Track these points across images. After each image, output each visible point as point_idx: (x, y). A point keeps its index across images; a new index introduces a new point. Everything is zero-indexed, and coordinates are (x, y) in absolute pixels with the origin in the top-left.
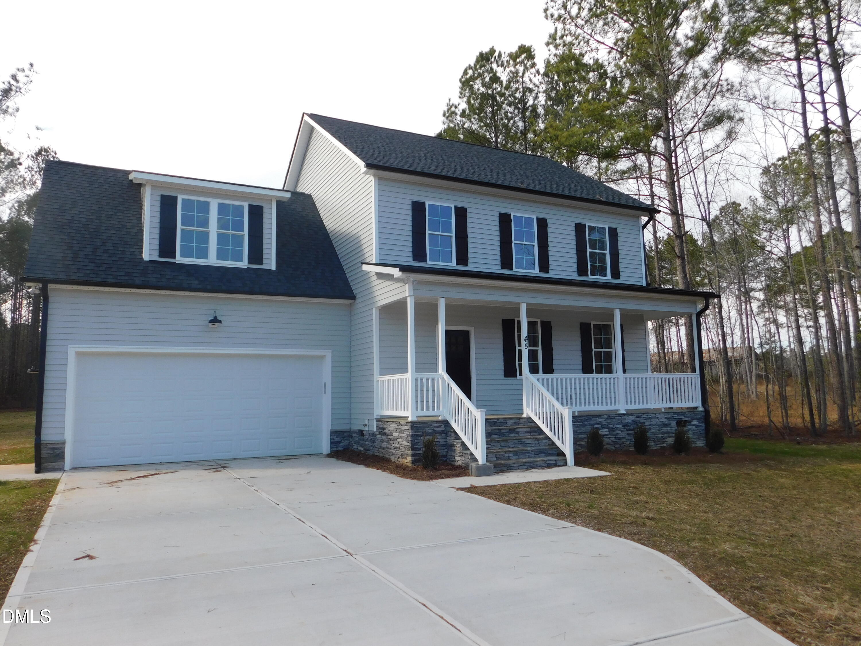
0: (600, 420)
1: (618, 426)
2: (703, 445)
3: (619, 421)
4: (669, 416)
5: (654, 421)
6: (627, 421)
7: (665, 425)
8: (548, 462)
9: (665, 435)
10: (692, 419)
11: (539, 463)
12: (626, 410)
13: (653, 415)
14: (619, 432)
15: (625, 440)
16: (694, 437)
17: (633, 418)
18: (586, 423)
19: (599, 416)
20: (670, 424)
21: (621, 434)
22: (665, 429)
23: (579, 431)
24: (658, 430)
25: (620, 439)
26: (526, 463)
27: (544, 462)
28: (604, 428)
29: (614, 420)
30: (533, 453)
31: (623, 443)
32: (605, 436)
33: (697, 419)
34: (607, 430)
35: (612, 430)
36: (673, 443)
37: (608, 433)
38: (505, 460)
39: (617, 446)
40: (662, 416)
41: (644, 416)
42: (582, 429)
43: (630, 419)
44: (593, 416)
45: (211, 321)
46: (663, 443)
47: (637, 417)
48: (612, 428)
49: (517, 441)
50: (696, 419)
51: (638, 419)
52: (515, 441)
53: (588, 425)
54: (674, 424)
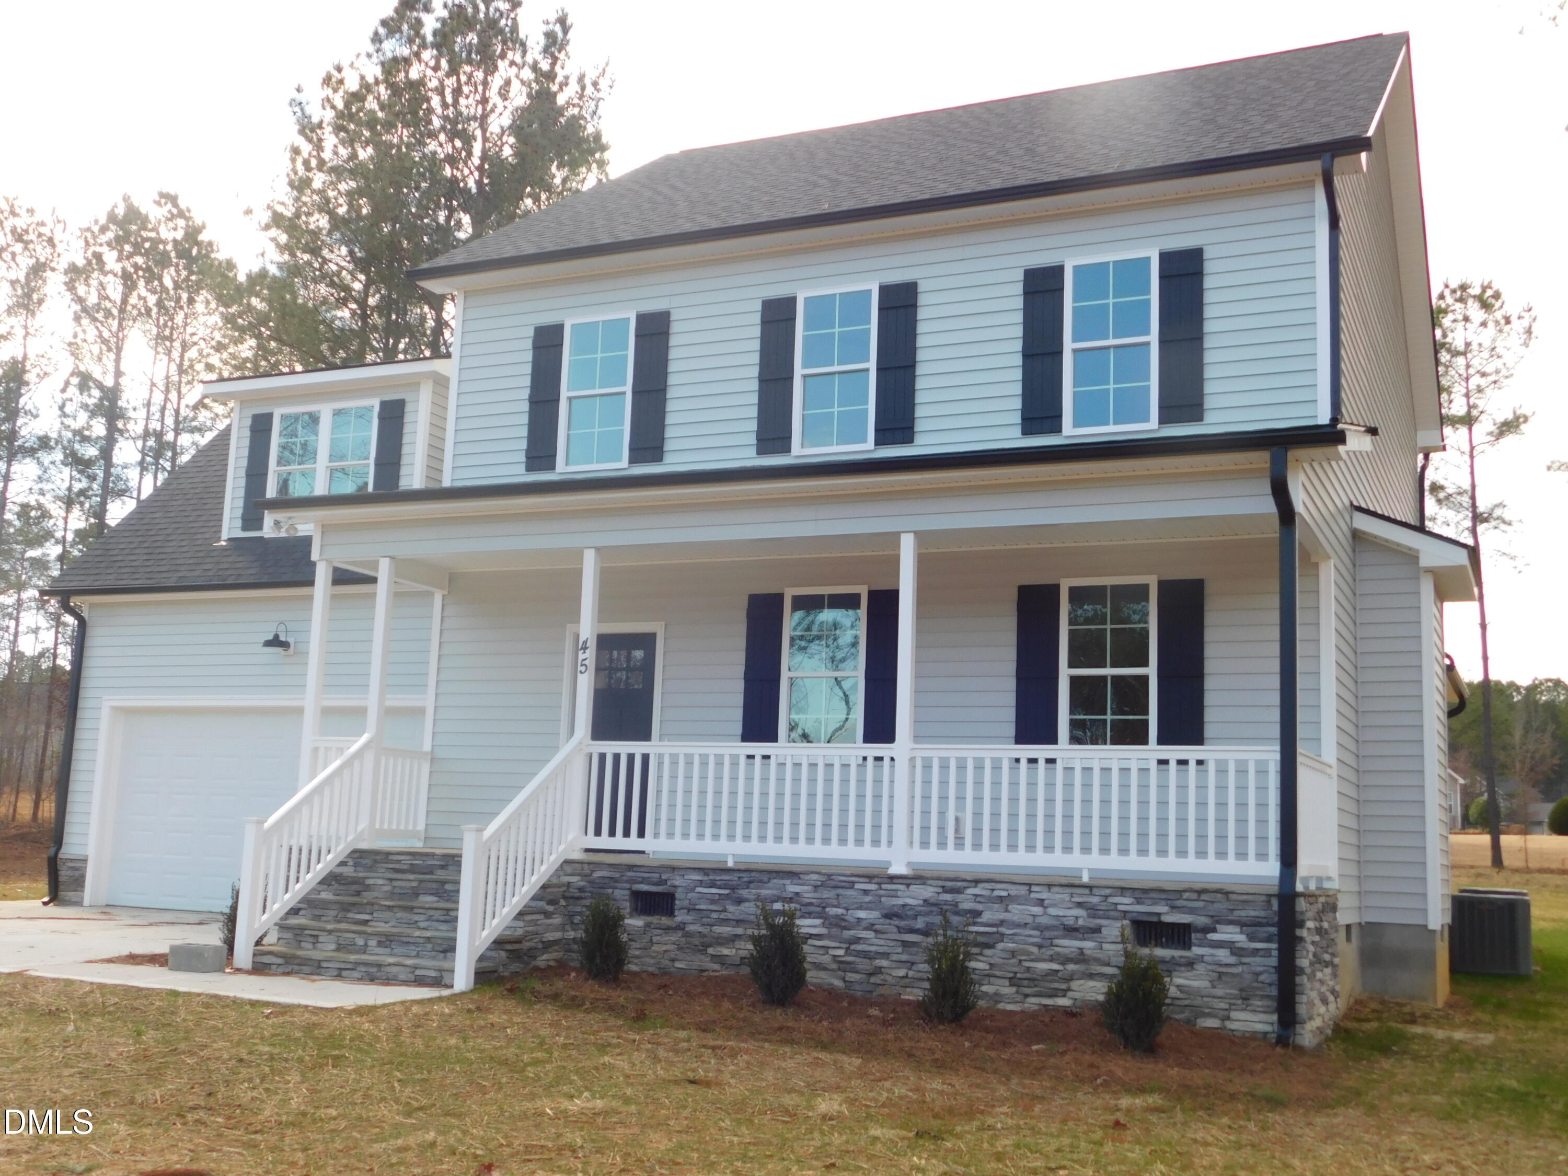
0: (797, 889)
1: (862, 914)
2: (1268, 1028)
3: (868, 899)
4: (1095, 900)
5: (1017, 912)
6: (900, 902)
7: (1071, 931)
8: (418, 972)
9: (1071, 967)
10: (1218, 920)
11: (394, 970)
12: (909, 864)
13: (1023, 890)
14: (870, 934)
15: (884, 963)
16: (1219, 992)
17: (928, 892)
18: (744, 893)
19: (792, 874)
20: (1098, 930)
21: (872, 942)
22: (1069, 945)
23: (715, 915)
24: (1040, 947)
25: (866, 955)
26: (357, 964)
27: (408, 970)
28: (809, 915)
29: (850, 892)
30: (430, 946)
31: (878, 971)
32: (810, 942)
33: (1242, 924)
34: (818, 922)
35: (839, 923)
36: (1101, 998)
37: (823, 931)
38: (357, 952)
39: (851, 976)
40: (1062, 896)
41: (977, 891)
42: (731, 908)
43: (914, 896)
44: (770, 872)
45: (268, 644)
46: (1064, 993)
47: (946, 890)
48: (840, 918)
49: (437, 914)
50: (1231, 922)
51: (948, 897)
52: (431, 912)
53: (747, 900)
54: (1113, 929)
